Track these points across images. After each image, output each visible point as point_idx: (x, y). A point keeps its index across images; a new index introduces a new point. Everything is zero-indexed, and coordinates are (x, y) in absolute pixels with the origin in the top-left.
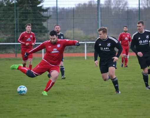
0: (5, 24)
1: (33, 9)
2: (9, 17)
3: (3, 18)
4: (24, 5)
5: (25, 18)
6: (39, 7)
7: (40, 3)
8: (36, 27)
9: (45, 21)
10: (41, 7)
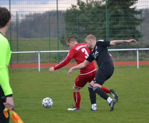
0: (93, 29)
1: (124, 11)
2: (98, 21)
3: (92, 22)
4: (115, 7)
5: (115, 22)
6: (131, 9)
7: (132, 4)
8: (128, 31)
9: (139, 24)
10: (134, 9)
